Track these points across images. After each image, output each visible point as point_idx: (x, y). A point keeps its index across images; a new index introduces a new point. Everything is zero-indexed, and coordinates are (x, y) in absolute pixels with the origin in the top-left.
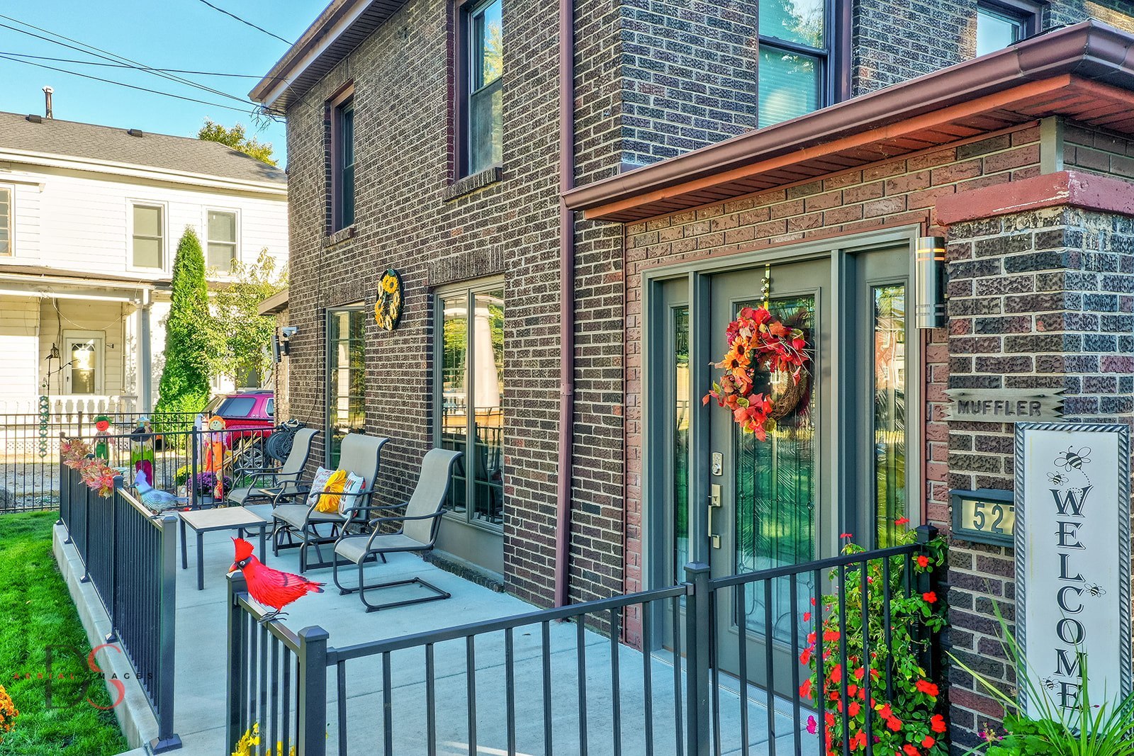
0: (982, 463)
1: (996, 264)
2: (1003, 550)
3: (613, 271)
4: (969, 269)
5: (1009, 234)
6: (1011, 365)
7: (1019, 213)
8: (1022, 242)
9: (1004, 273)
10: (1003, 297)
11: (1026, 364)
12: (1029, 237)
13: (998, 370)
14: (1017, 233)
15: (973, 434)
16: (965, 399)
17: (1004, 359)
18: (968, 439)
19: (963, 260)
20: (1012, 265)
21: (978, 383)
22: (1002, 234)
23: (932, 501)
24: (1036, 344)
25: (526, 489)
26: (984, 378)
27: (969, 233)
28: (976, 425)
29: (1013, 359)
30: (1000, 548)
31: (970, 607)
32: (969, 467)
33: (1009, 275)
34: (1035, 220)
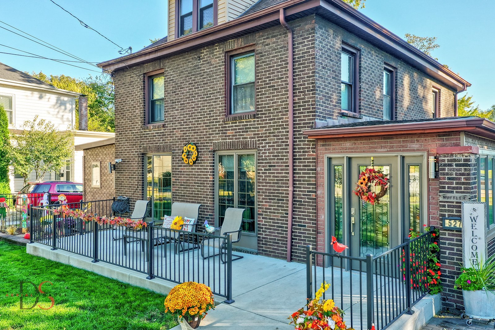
0: (449, 211)
1: (453, 164)
2: (455, 231)
3: (312, 153)
4: (445, 165)
5: (456, 158)
6: (457, 188)
7: (459, 154)
8: (459, 160)
9: (455, 167)
10: (454, 172)
11: (461, 188)
12: (461, 159)
13: (453, 189)
14: (458, 158)
15: (446, 204)
16: (445, 196)
17: (455, 187)
18: (445, 205)
19: (443, 163)
20: (457, 165)
21: (448, 192)
22: (454, 158)
23: (431, 220)
24: (463, 184)
25: (269, 220)
26: (449, 191)
27: (445, 157)
28: (447, 202)
29: (457, 187)
30: (454, 230)
31: (446, 245)
32: (445, 212)
33: (456, 167)
34: (463, 156)
